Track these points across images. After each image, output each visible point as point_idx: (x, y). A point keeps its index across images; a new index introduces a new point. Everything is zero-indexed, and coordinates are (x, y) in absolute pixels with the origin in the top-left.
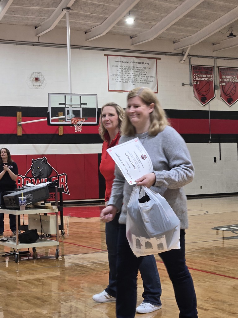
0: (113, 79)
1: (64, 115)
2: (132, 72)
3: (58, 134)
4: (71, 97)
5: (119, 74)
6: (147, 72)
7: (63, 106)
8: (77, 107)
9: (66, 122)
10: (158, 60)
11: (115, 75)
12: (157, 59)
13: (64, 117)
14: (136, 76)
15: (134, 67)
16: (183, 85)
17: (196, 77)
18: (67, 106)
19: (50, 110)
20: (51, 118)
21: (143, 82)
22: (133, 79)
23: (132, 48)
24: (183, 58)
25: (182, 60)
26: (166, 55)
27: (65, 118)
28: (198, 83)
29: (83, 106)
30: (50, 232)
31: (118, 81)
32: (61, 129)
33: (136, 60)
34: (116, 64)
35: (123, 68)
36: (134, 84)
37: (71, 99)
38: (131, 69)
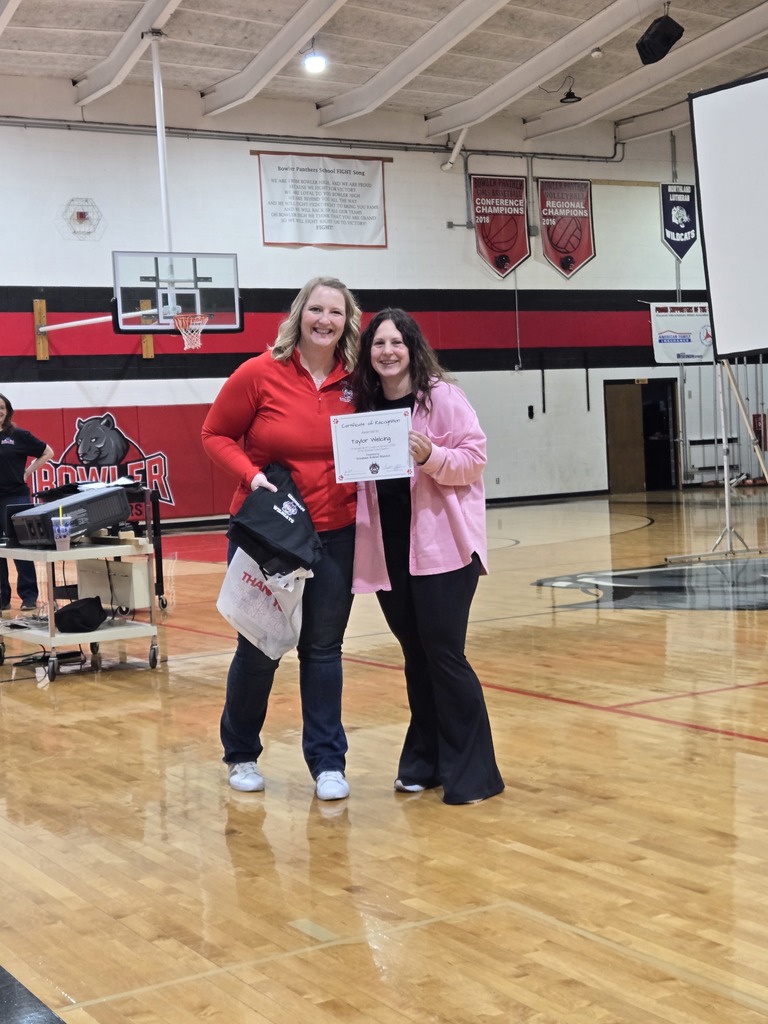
0: (275, 215)
1: (154, 305)
2: (323, 196)
3: (141, 355)
4: (171, 261)
5: (288, 200)
6: (359, 196)
7: (152, 285)
8: (188, 287)
9: (159, 324)
10: (386, 164)
11: (280, 203)
12: (384, 160)
13: (154, 311)
14: (331, 205)
15: (327, 183)
16: (450, 225)
17: (481, 205)
18: (161, 285)
19: (118, 295)
20: (122, 316)
21: (351, 220)
22: (326, 213)
23: (321, 133)
24: (449, 158)
25: (446, 163)
26: (406, 149)
27: (157, 316)
28: (487, 220)
29: (202, 285)
30: (133, 602)
31: (287, 218)
32: (148, 341)
33: (331, 164)
34: (281, 175)
35: (300, 184)
36: (327, 227)
37: (172, 266)
38: (318, 188)
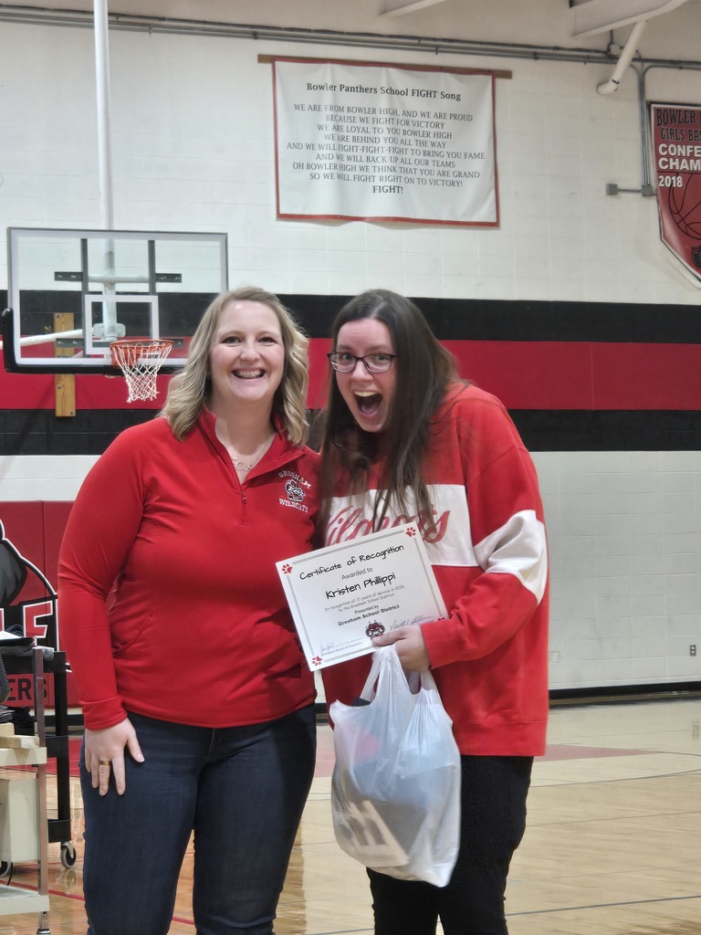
0: (300, 166)
1: (78, 323)
2: (386, 134)
3: (54, 411)
4: (111, 245)
5: (324, 142)
6: (449, 136)
7: (75, 286)
8: (137, 289)
9: (85, 356)
10: (499, 82)
11: (308, 147)
12: (496, 74)
13: (77, 333)
14: (401, 151)
15: (394, 112)
16: (613, 190)
17: (668, 156)
18: (92, 287)
19: (15, 305)
20: (20, 341)
21: (435, 177)
22: (389, 164)
23: (384, 26)
24: (611, 73)
25: (607, 81)
26: (536, 56)
27: (81, 341)
28: (679, 182)
29: (163, 287)
30: (9, 851)
31: (321, 172)
32: (66, 387)
33: (401, 80)
34: (311, 97)
35: (345, 114)
36: (392, 189)
37: (111, 255)
38: (378, 121)
